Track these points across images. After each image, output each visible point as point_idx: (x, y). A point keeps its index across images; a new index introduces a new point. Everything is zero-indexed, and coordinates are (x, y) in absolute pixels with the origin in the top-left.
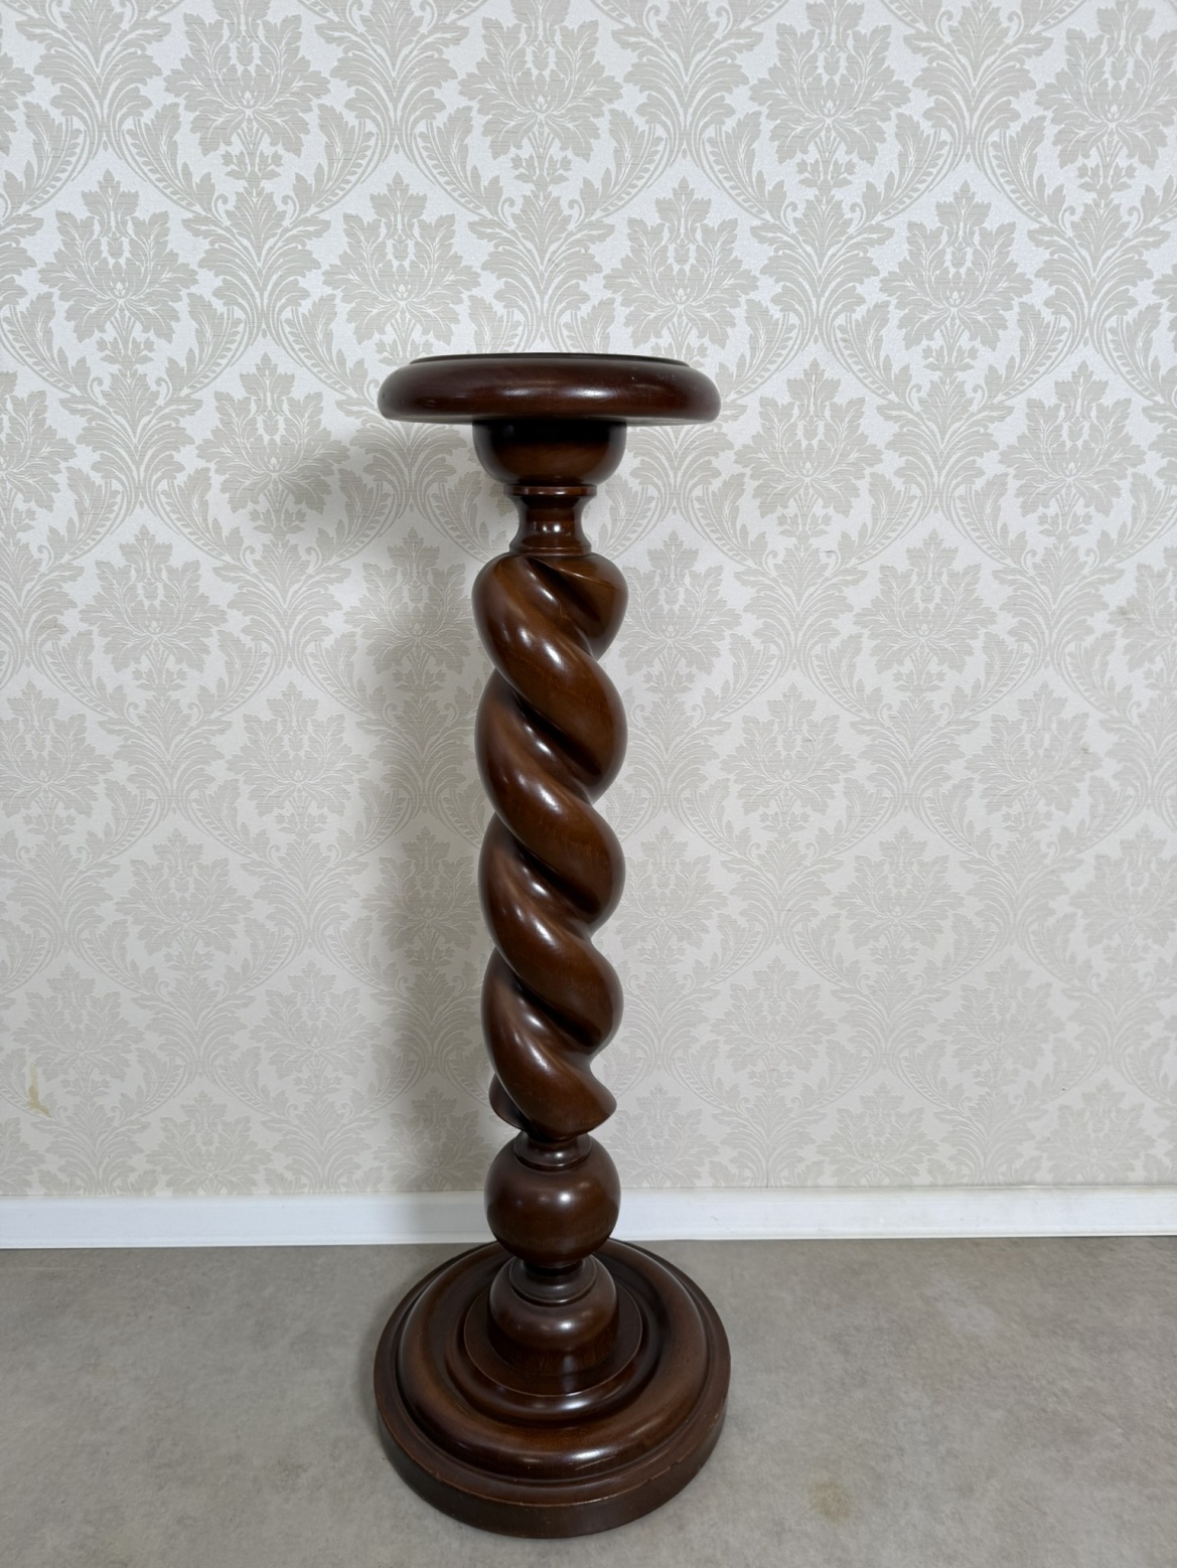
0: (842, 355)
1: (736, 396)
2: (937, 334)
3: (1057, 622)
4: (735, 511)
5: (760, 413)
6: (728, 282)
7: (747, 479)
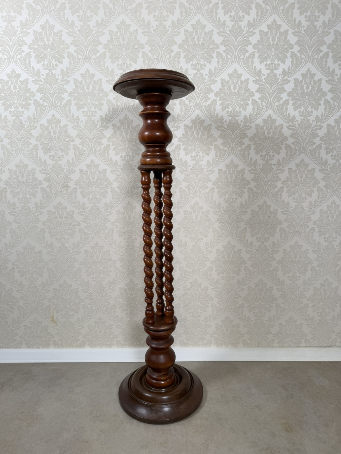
0: (277, 113)
1: (249, 124)
2: (302, 107)
3: (337, 183)
4: (249, 154)
5: (255, 128)
6: (247, 94)
7: (252, 145)
